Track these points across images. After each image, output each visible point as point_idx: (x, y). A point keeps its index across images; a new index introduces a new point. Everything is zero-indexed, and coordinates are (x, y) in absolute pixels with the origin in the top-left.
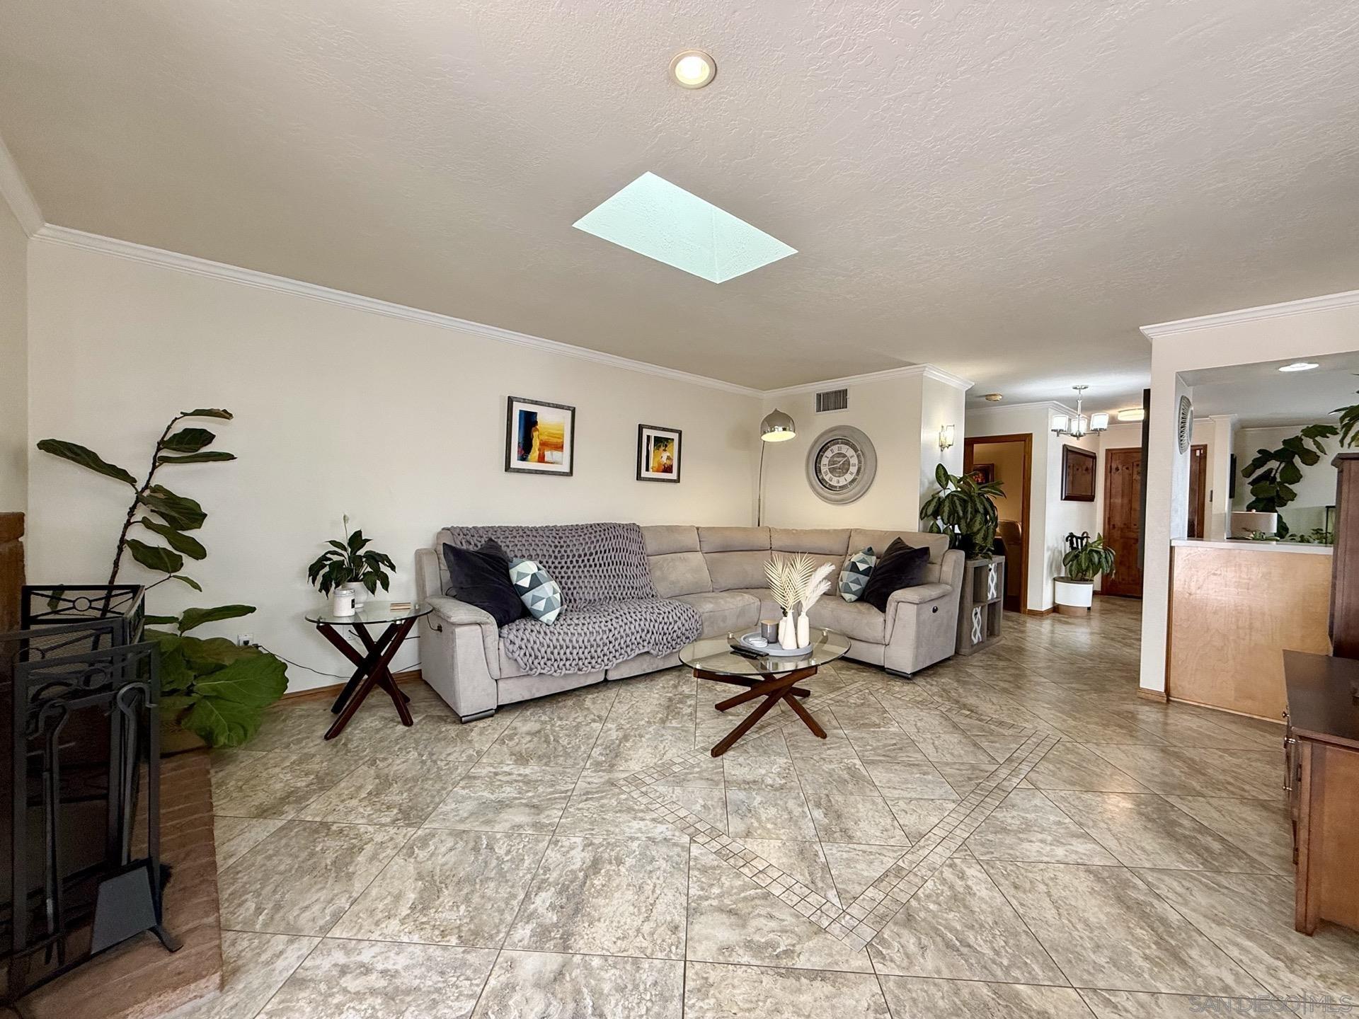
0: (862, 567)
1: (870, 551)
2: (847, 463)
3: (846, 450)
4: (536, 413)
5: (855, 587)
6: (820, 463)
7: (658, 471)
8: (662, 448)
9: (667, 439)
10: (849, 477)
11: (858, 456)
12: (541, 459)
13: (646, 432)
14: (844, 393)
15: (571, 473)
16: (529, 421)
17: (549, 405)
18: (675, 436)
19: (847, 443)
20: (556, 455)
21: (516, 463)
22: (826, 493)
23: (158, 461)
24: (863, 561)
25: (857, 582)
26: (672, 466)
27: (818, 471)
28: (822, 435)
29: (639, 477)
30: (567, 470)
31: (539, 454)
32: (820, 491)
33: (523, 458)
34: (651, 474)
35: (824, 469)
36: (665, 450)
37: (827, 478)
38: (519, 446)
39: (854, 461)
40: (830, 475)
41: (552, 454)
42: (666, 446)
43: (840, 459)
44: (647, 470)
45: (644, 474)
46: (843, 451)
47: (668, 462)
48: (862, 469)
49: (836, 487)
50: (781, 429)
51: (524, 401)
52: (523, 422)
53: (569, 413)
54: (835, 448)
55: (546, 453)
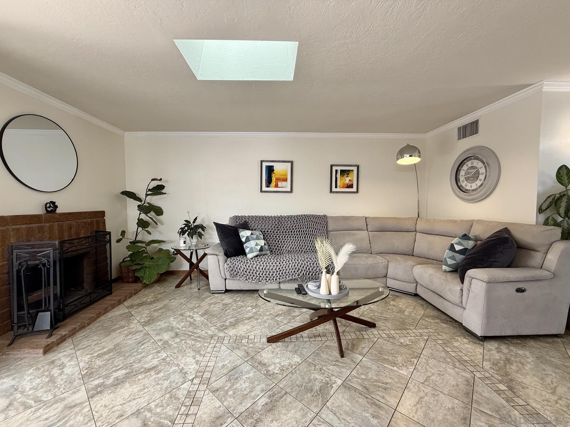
0: (458, 248)
1: (465, 237)
2: (477, 174)
3: (477, 164)
4: (273, 166)
5: (450, 262)
6: (459, 175)
7: (343, 188)
8: (346, 175)
9: (349, 171)
10: (479, 183)
11: (485, 167)
12: (276, 186)
13: (334, 168)
14: (476, 123)
15: (291, 191)
16: (270, 170)
17: (279, 161)
18: (355, 169)
19: (477, 158)
20: (284, 183)
21: (264, 188)
22: (462, 194)
23: (147, 195)
24: (459, 244)
25: (453, 258)
26: (353, 185)
27: (457, 180)
28: (460, 155)
29: (331, 191)
30: (290, 190)
31: (276, 184)
32: (459, 194)
33: (268, 186)
34: (338, 189)
35: (462, 178)
36: (347, 176)
37: (463, 185)
38: (266, 181)
39: (482, 170)
40: (465, 182)
41: (282, 184)
42: (348, 174)
43: (472, 170)
44: (336, 187)
45: (334, 189)
46: (475, 165)
47: (350, 183)
48: (487, 176)
49: (469, 190)
50: (408, 156)
51: (267, 161)
52: (267, 171)
53: (290, 164)
54: (469, 164)
55: (279, 183)
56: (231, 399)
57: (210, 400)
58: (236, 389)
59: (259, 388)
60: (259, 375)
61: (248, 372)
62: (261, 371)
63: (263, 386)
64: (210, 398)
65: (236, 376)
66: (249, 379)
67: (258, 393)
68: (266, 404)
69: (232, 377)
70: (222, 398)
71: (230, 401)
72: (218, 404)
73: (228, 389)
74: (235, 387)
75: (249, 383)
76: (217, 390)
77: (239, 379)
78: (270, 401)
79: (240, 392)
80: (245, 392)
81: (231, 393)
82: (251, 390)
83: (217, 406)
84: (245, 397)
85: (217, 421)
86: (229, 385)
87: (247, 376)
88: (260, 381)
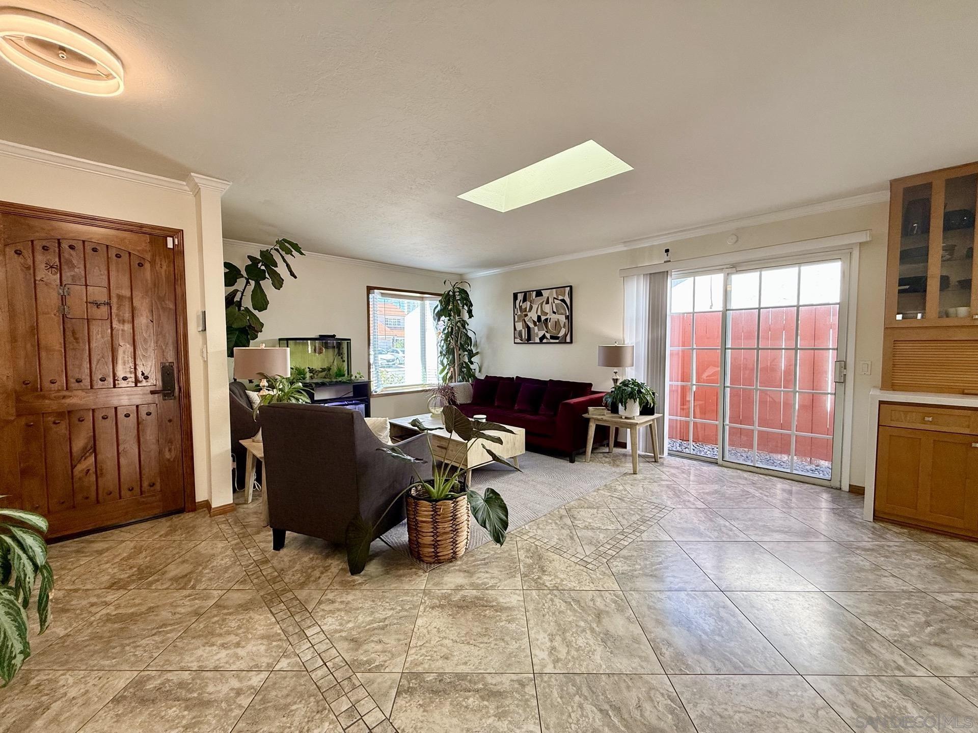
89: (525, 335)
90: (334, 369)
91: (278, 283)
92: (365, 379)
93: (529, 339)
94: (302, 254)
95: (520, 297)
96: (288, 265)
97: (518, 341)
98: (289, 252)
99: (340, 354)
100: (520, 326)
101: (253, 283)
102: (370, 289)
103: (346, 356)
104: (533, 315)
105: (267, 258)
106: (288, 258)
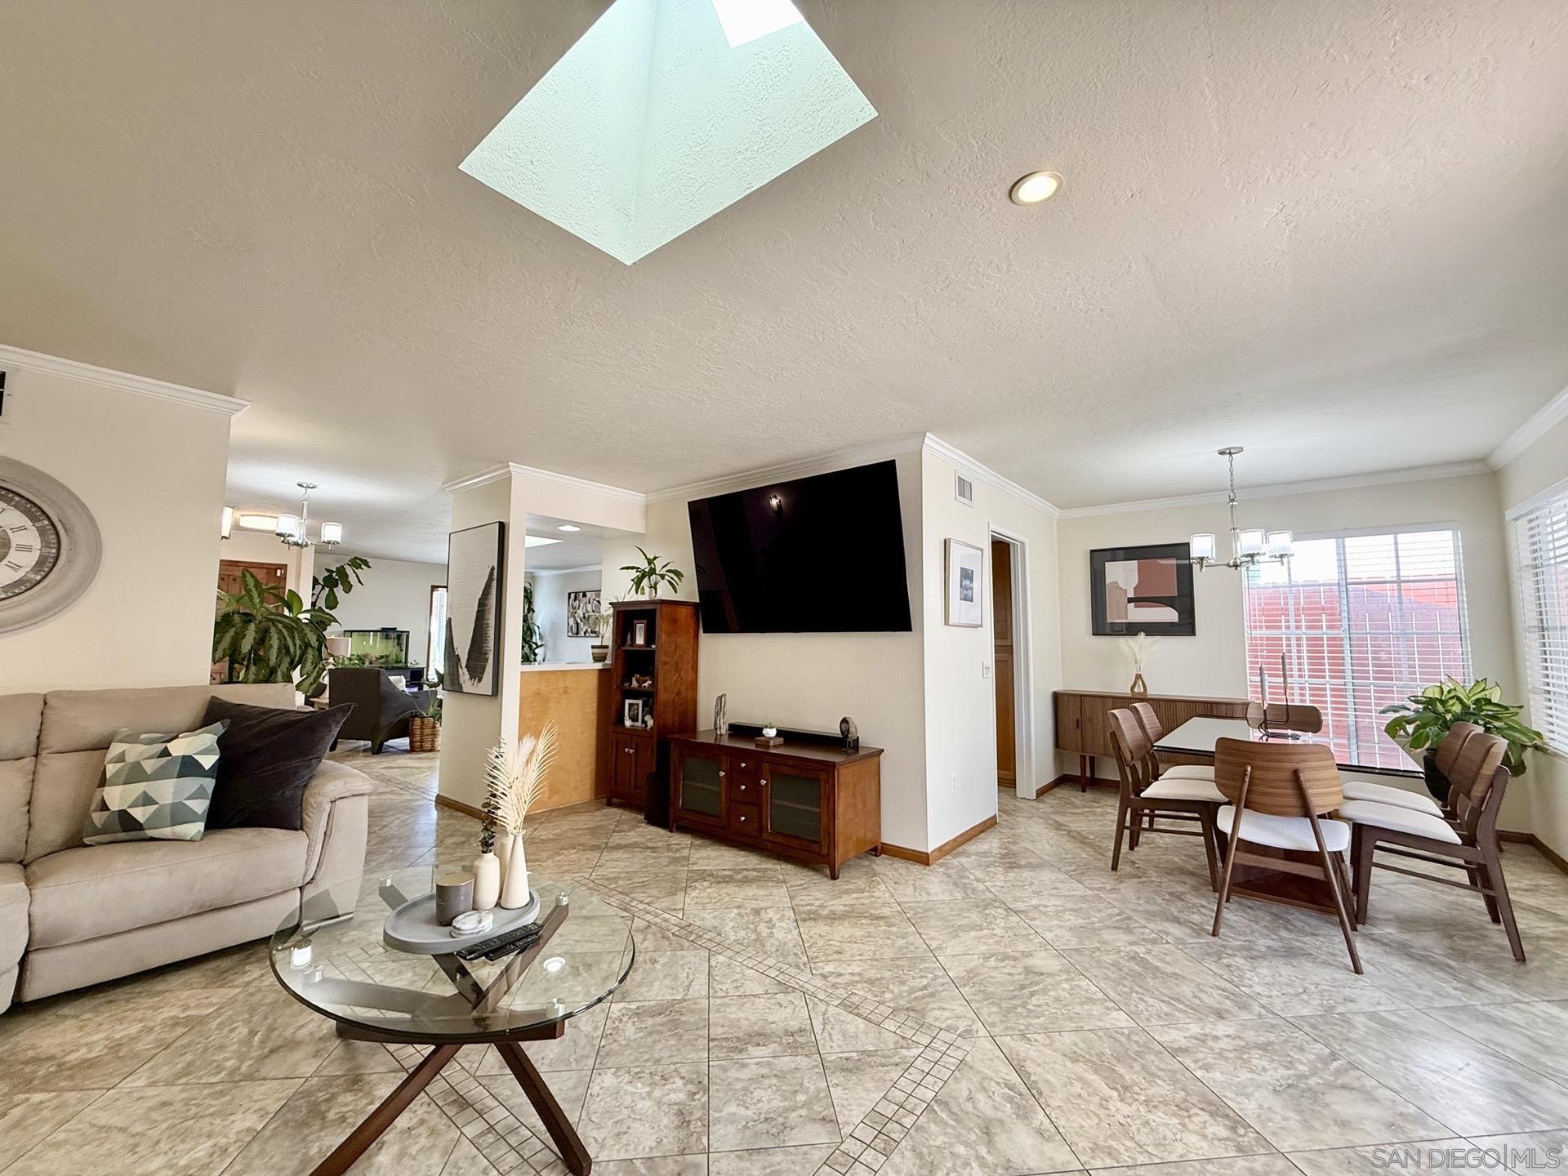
56: (808, 1085)
57: (849, 1108)
58: (786, 1100)
59: (744, 1074)
60: (717, 1098)
61: (732, 1119)
62: (704, 1103)
63: (733, 1073)
64: (846, 1112)
65: (764, 1127)
66: (745, 1102)
67: (753, 1067)
68: (758, 1045)
69: (774, 1131)
70: (824, 1097)
71: (814, 1084)
72: (836, 1093)
73: (801, 1108)
74: (783, 1104)
75: (752, 1093)
76: (824, 1119)
77: (762, 1116)
78: (748, 1046)
79: (784, 1088)
80: (774, 1081)
81: (801, 1098)
82: (761, 1079)
83: (840, 1088)
84: (781, 1076)
85: (851, 1066)
86: (794, 1115)
87: (742, 1111)
88: (730, 1084)
89: (575, 630)
90: (393, 657)
91: (348, 588)
92: (423, 665)
93: (577, 633)
94: (369, 567)
95: (573, 596)
96: (357, 576)
97: (570, 634)
98: (359, 567)
99: (399, 644)
100: (572, 622)
101: (327, 590)
102: (434, 588)
103: (404, 646)
104: (580, 613)
105: (341, 571)
106: (358, 571)
